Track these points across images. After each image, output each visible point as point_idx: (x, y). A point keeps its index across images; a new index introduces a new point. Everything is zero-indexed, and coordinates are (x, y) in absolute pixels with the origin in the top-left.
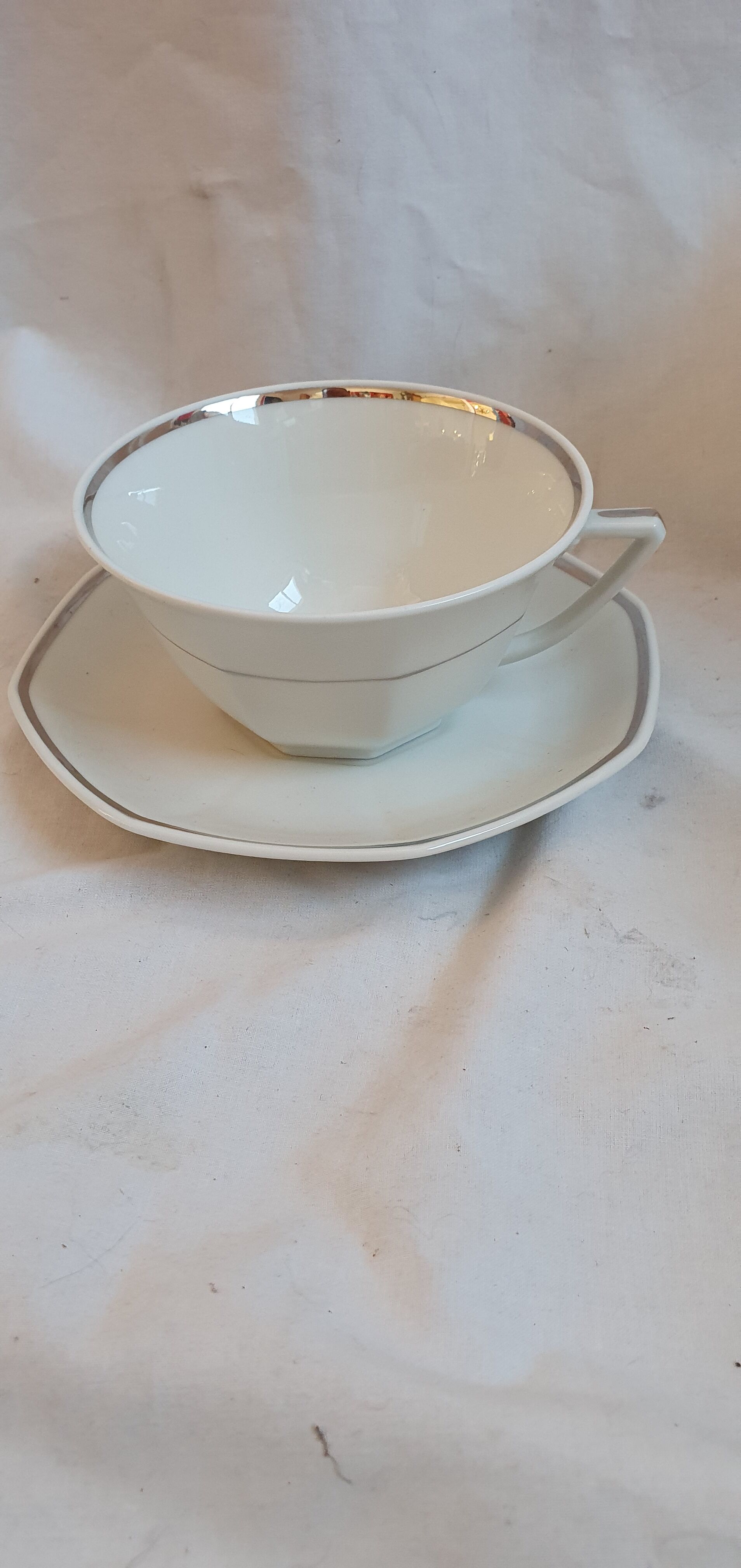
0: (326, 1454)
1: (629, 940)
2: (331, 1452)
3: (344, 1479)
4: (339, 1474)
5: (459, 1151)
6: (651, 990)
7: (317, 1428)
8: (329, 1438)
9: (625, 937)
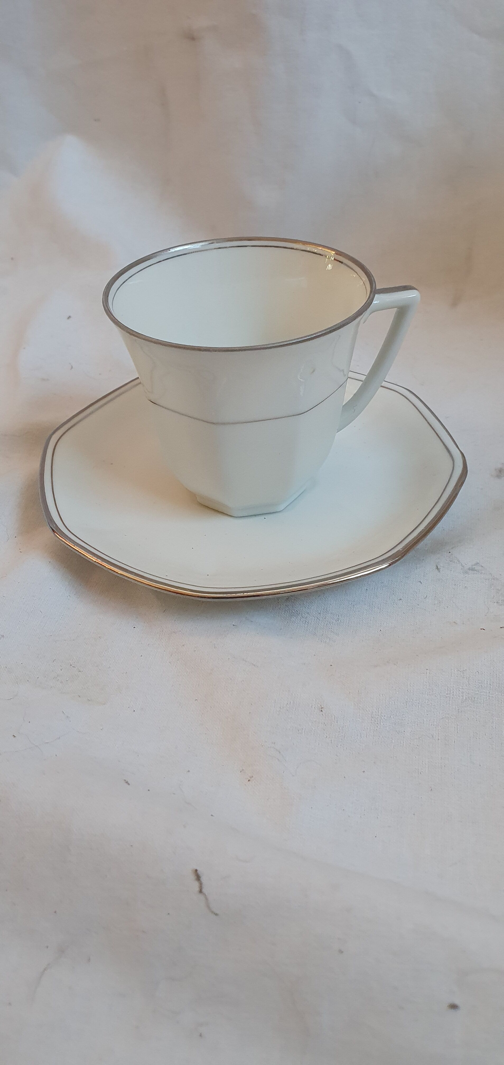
0: (201, 891)
1: (473, 572)
2: (204, 890)
3: (212, 912)
4: (208, 907)
5: (321, 711)
6: (489, 609)
7: (196, 870)
8: (203, 879)
9: (469, 569)
